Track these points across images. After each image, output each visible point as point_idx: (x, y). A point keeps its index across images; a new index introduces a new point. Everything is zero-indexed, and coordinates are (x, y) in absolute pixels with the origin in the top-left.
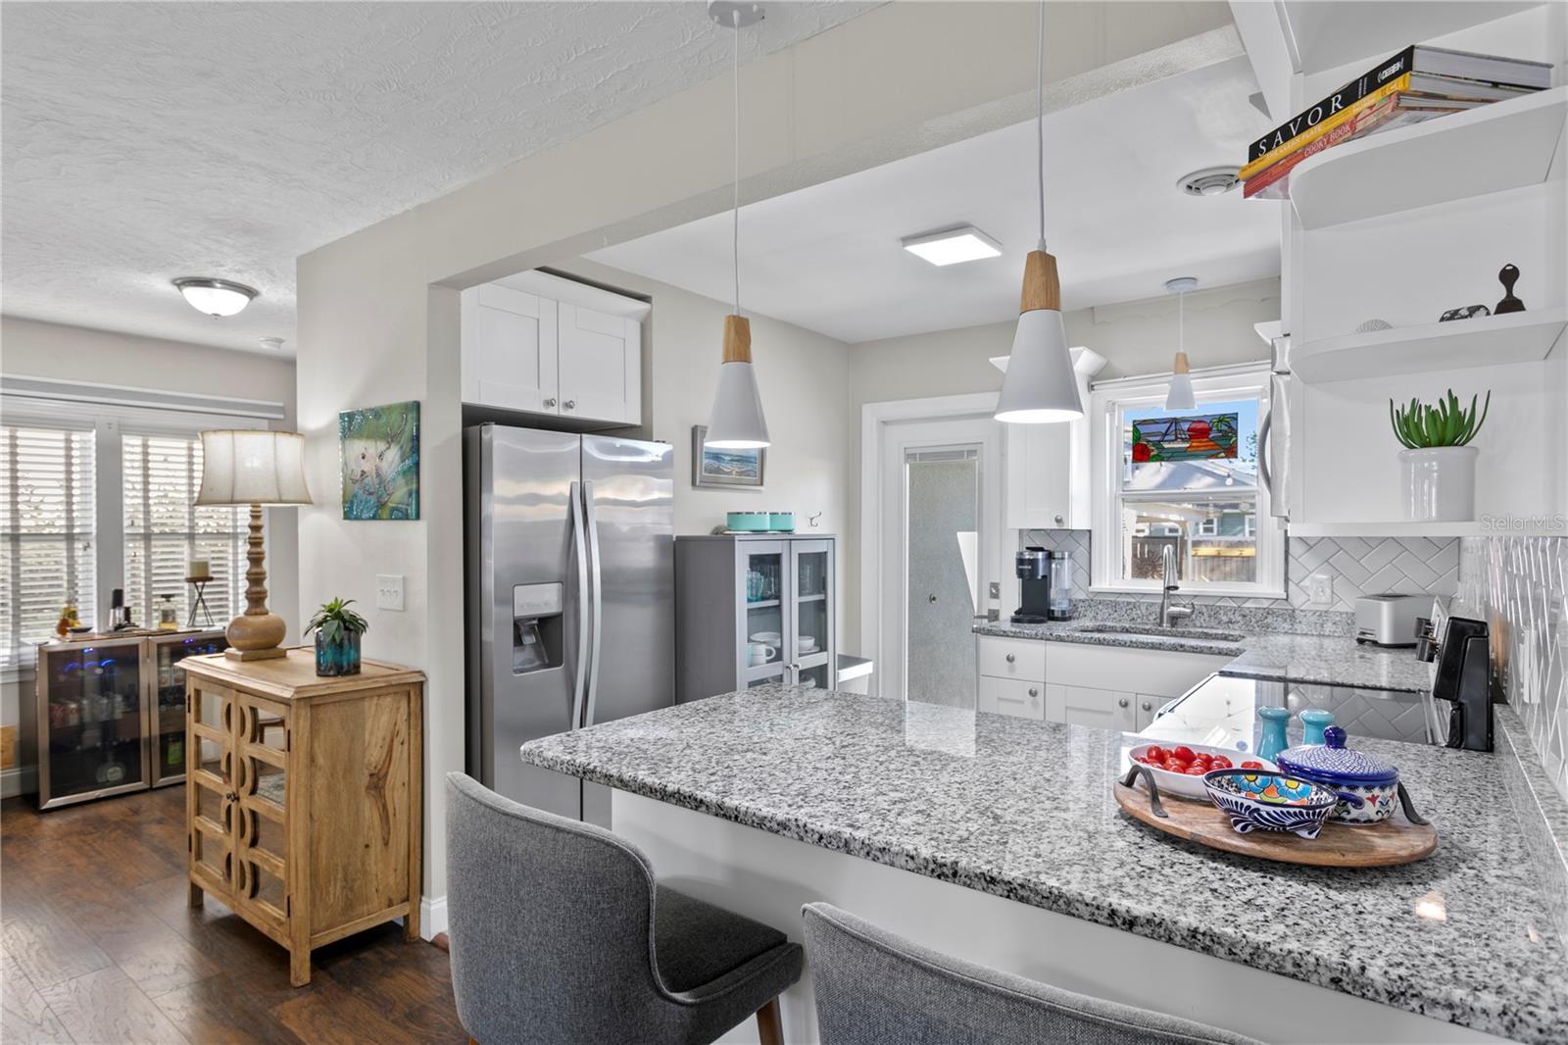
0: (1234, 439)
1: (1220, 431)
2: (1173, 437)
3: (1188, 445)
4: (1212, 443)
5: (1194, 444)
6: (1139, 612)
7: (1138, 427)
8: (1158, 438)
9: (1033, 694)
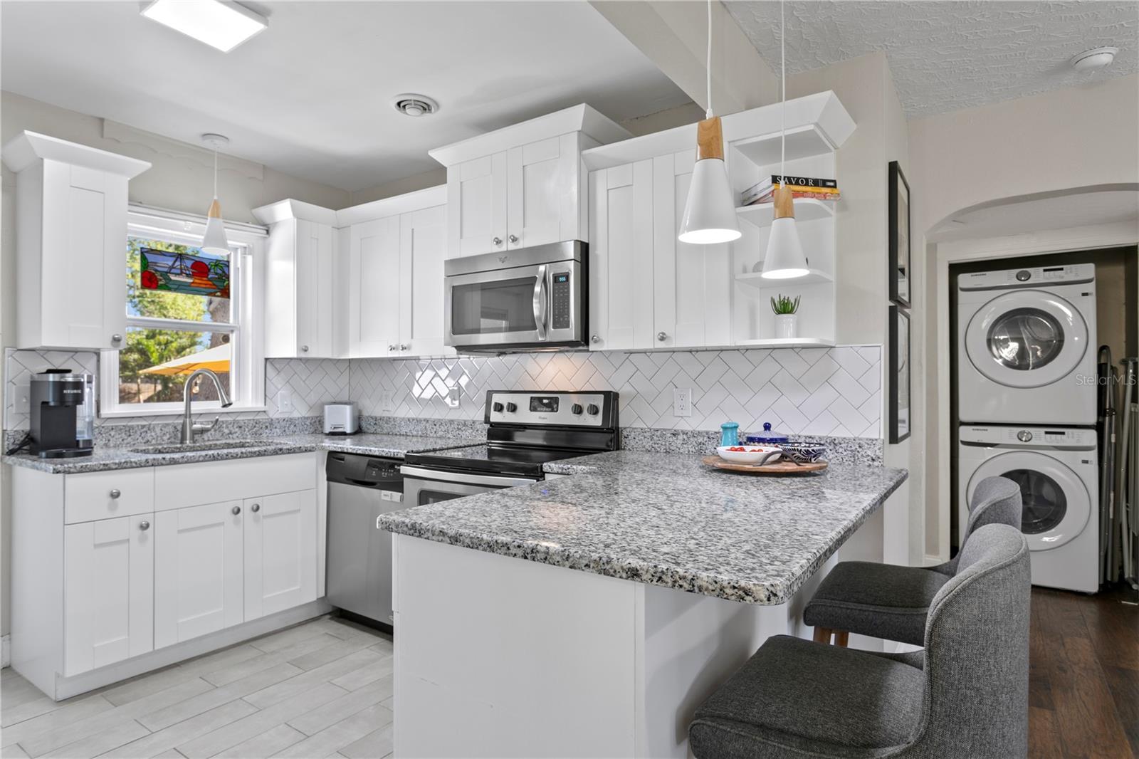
0: (227, 282)
1: (217, 274)
2: (179, 272)
3: (191, 281)
4: (210, 283)
5: (197, 281)
6: (153, 434)
7: (145, 254)
8: (166, 270)
9: (145, 527)
